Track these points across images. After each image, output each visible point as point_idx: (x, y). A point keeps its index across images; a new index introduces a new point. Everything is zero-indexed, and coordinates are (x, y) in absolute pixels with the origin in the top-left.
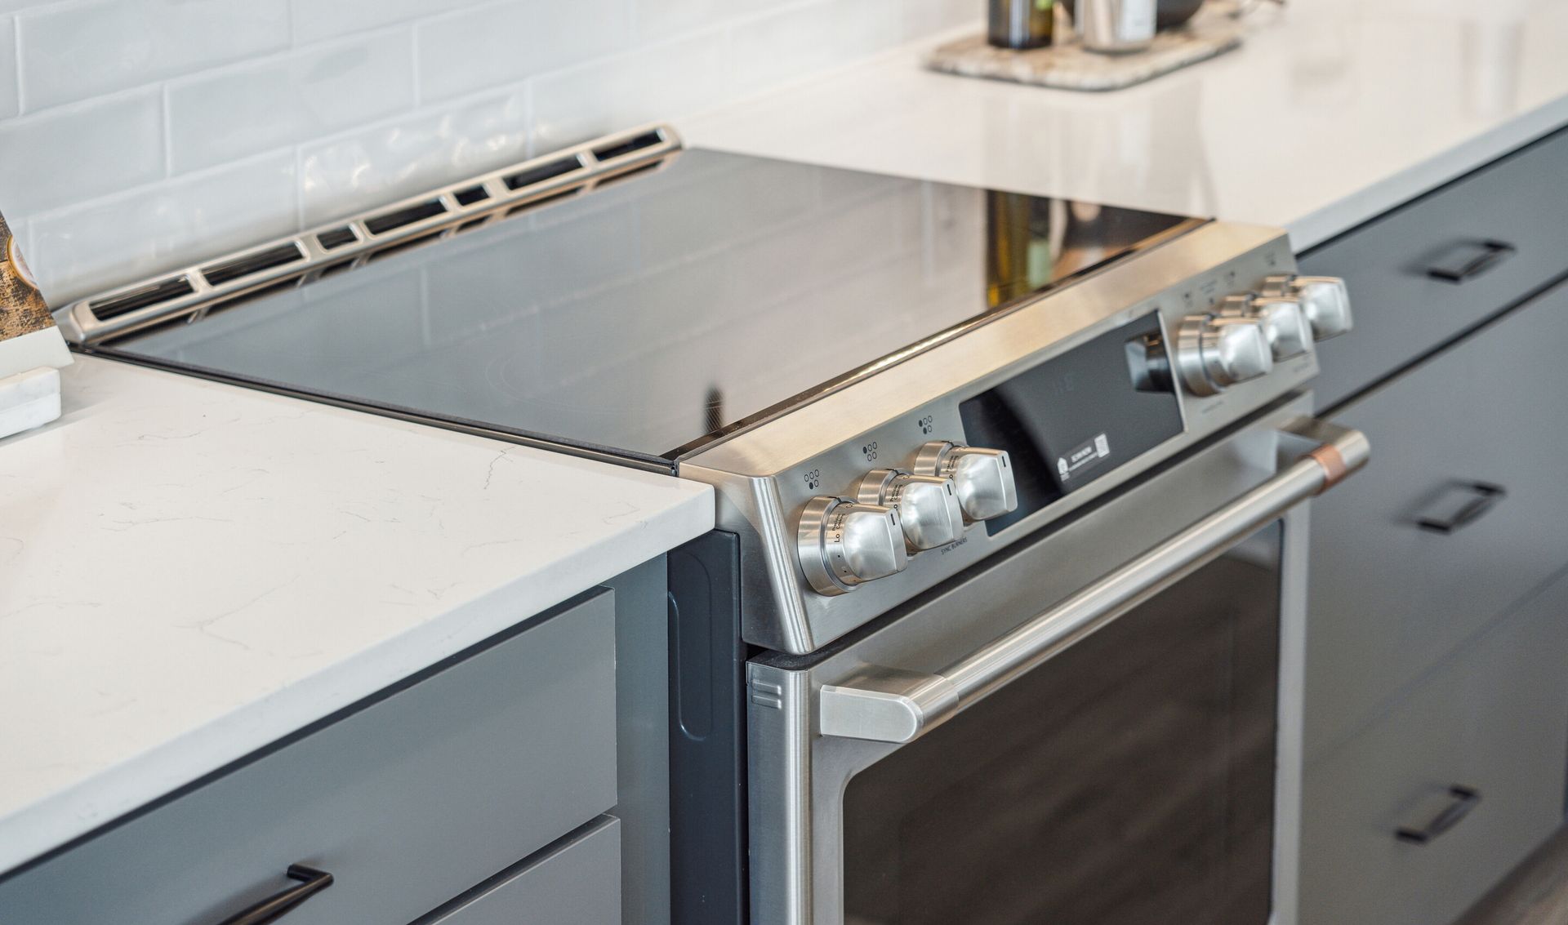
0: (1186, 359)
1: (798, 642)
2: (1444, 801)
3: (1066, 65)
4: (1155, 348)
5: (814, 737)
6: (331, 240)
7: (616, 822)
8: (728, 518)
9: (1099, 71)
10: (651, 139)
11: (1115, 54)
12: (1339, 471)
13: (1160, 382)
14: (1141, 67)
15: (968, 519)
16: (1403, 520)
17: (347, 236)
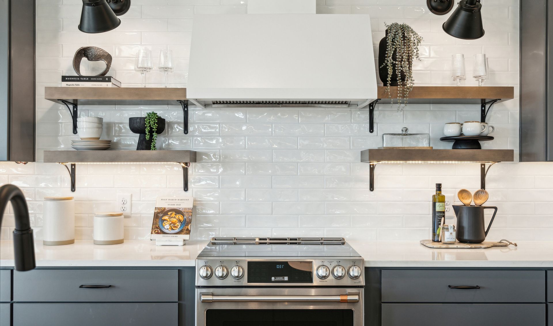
7: (177, 304)
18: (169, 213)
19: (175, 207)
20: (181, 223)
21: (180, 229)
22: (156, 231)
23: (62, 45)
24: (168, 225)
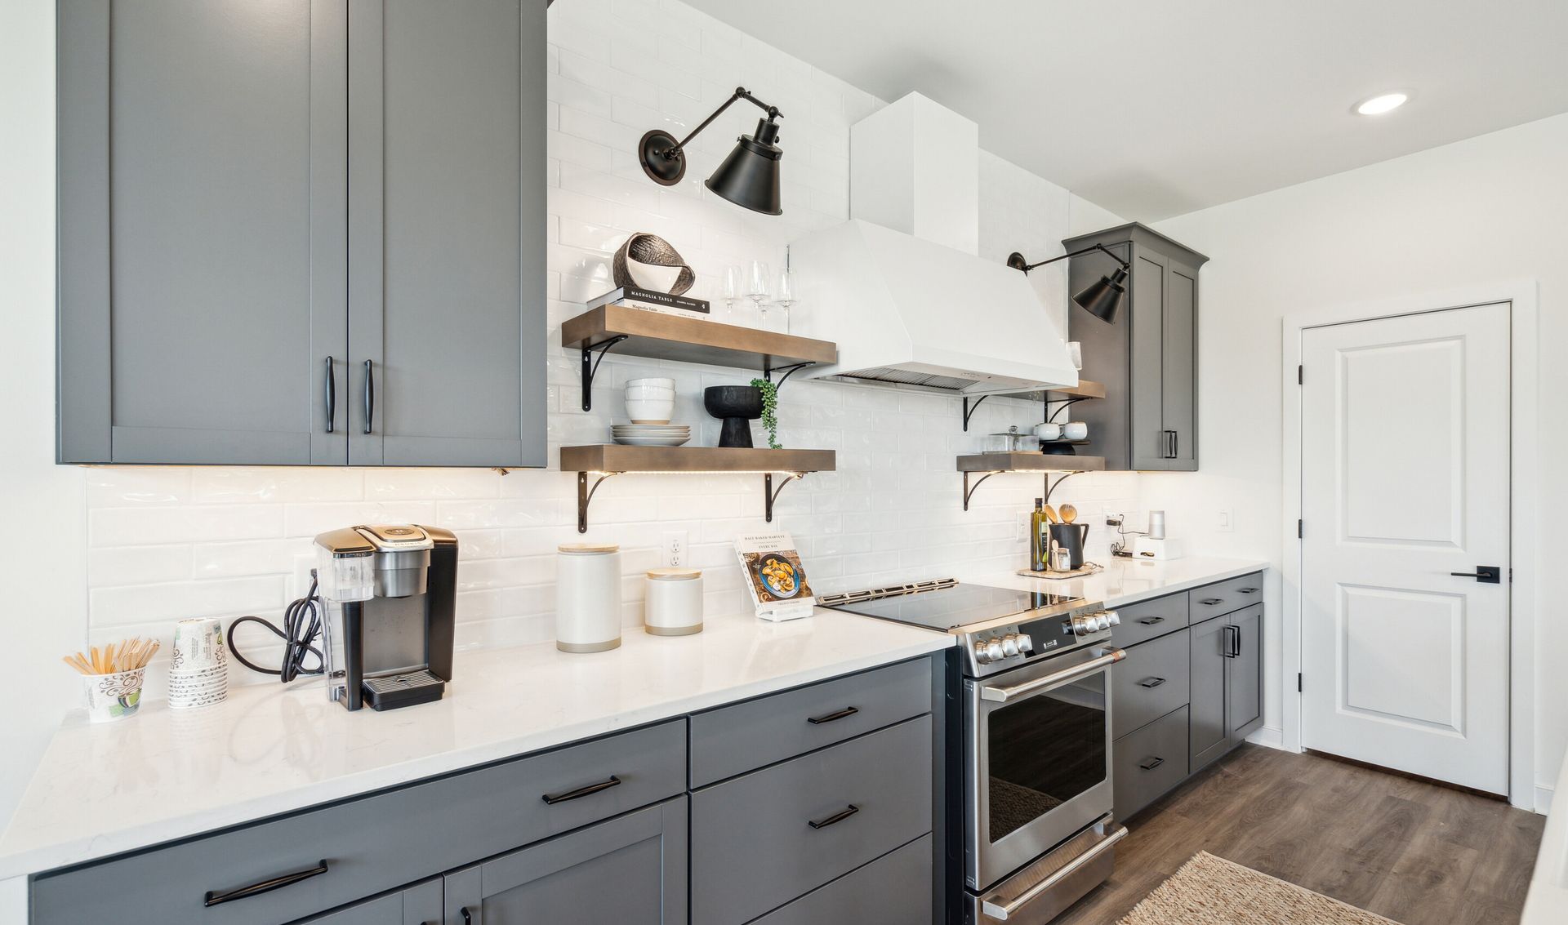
0: (1077, 626)
1: (976, 674)
2: (1154, 761)
3: (1049, 574)
4: (1069, 623)
5: (980, 699)
6: (877, 591)
7: (931, 715)
8: (960, 643)
9: (1057, 575)
10: (951, 580)
11: (1061, 572)
12: (1118, 658)
13: (1071, 632)
14: (1068, 575)
15: (1020, 652)
16: (1138, 684)
17: (880, 591)
18: (769, 562)
19: (771, 550)
20: (793, 576)
21: (797, 588)
22: (766, 597)
23: (559, 218)
24: (776, 584)
